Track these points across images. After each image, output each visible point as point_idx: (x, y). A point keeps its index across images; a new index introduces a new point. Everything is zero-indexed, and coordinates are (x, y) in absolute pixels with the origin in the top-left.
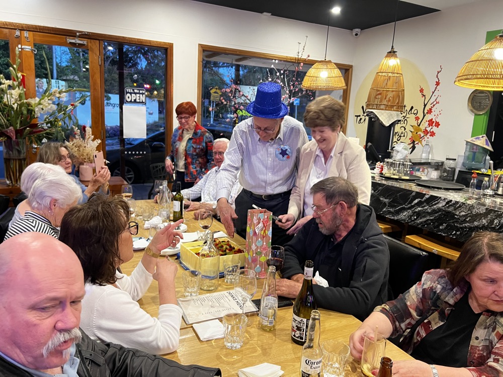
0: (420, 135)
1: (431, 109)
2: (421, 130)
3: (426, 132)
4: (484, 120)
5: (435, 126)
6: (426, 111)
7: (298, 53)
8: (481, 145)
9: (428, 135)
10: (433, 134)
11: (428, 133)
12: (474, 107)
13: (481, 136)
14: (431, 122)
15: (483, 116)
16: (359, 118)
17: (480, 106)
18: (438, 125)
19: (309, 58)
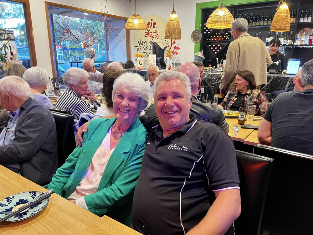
0: (171, 54)
1: (174, 41)
2: (171, 52)
3: (174, 53)
4: (199, 45)
5: (178, 49)
6: (172, 42)
7: (102, 10)
8: (201, 56)
9: (175, 54)
10: (177, 53)
11: (175, 53)
12: (194, 39)
13: (199, 52)
14: (175, 48)
15: (198, 43)
16: (137, 48)
17: (196, 39)
18: (179, 49)
19: (108, 13)
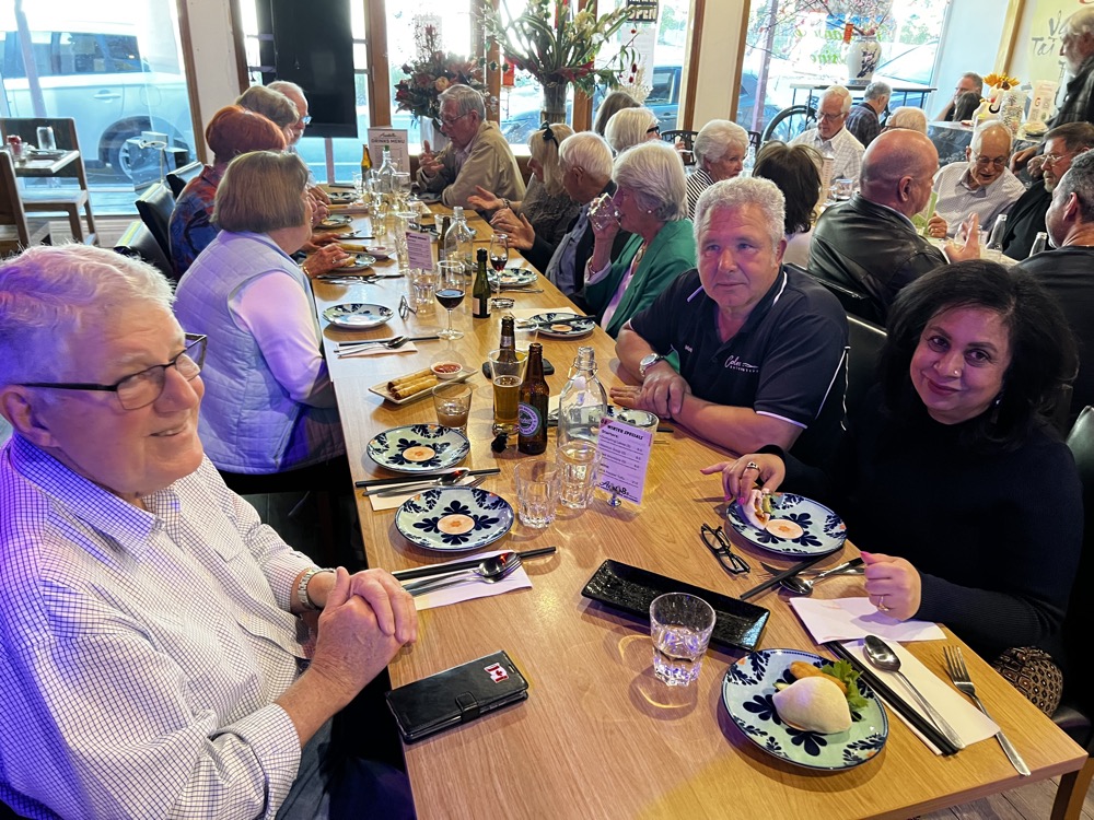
16: (1040, 43)
